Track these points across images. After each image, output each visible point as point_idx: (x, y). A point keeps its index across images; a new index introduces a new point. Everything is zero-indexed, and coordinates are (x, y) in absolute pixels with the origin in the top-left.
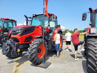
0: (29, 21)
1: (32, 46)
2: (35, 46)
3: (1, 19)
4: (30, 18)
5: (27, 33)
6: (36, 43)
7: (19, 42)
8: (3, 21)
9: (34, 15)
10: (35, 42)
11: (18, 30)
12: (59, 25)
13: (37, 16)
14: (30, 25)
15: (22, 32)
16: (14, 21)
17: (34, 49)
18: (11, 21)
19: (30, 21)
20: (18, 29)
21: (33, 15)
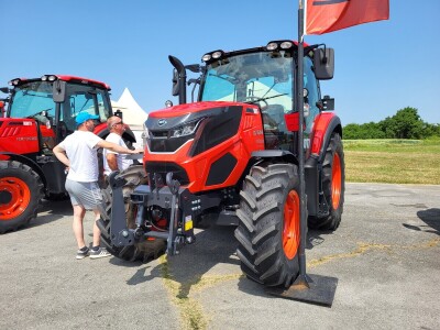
0: (192, 84)
1: (258, 200)
2: (272, 202)
3: (44, 79)
4: (194, 68)
5: (213, 141)
6: (276, 184)
7: (189, 183)
8: (60, 91)
9: (216, 56)
10: (268, 182)
11: (181, 127)
12: (327, 98)
13: (229, 59)
14: (195, 101)
15: (198, 136)
16: (102, 87)
17: (270, 216)
18: (89, 88)
19: (197, 82)
20: (178, 124)
21: (211, 54)
